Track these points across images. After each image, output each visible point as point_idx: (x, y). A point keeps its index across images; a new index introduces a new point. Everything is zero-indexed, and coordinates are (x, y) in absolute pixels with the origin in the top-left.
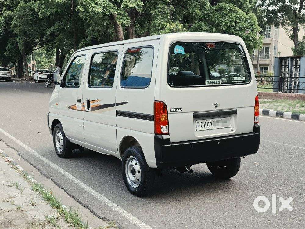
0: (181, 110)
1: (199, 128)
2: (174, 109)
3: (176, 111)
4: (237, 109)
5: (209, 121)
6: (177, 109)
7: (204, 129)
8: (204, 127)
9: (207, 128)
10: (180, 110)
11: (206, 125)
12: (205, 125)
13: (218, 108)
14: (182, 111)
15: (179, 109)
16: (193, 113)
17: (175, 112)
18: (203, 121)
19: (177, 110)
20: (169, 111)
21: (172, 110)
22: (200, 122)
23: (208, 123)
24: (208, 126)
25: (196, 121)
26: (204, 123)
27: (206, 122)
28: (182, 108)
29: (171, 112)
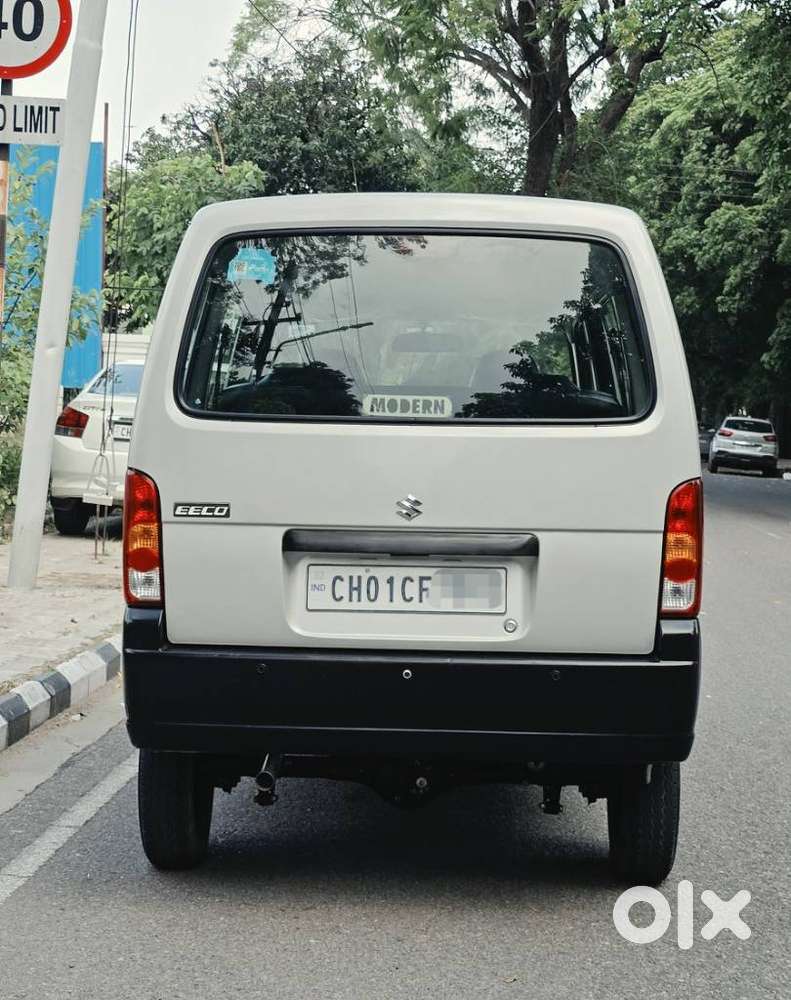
0: (221, 511)
1: (322, 599)
2: (191, 505)
3: (201, 516)
4: (539, 535)
5: (382, 574)
6: (204, 505)
7: (344, 604)
8: (346, 598)
9: (365, 604)
10: (217, 511)
11: (358, 589)
12: (351, 589)
13: (417, 522)
14: (227, 515)
15: (211, 507)
16: (284, 530)
17: (195, 519)
18: (345, 572)
19: (204, 512)
20: (166, 513)
21: (180, 508)
22: (330, 573)
23: (373, 582)
24: (372, 597)
25: (309, 566)
26: (351, 578)
27: (359, 578)
28: (227, 505)
29: (175, 515)
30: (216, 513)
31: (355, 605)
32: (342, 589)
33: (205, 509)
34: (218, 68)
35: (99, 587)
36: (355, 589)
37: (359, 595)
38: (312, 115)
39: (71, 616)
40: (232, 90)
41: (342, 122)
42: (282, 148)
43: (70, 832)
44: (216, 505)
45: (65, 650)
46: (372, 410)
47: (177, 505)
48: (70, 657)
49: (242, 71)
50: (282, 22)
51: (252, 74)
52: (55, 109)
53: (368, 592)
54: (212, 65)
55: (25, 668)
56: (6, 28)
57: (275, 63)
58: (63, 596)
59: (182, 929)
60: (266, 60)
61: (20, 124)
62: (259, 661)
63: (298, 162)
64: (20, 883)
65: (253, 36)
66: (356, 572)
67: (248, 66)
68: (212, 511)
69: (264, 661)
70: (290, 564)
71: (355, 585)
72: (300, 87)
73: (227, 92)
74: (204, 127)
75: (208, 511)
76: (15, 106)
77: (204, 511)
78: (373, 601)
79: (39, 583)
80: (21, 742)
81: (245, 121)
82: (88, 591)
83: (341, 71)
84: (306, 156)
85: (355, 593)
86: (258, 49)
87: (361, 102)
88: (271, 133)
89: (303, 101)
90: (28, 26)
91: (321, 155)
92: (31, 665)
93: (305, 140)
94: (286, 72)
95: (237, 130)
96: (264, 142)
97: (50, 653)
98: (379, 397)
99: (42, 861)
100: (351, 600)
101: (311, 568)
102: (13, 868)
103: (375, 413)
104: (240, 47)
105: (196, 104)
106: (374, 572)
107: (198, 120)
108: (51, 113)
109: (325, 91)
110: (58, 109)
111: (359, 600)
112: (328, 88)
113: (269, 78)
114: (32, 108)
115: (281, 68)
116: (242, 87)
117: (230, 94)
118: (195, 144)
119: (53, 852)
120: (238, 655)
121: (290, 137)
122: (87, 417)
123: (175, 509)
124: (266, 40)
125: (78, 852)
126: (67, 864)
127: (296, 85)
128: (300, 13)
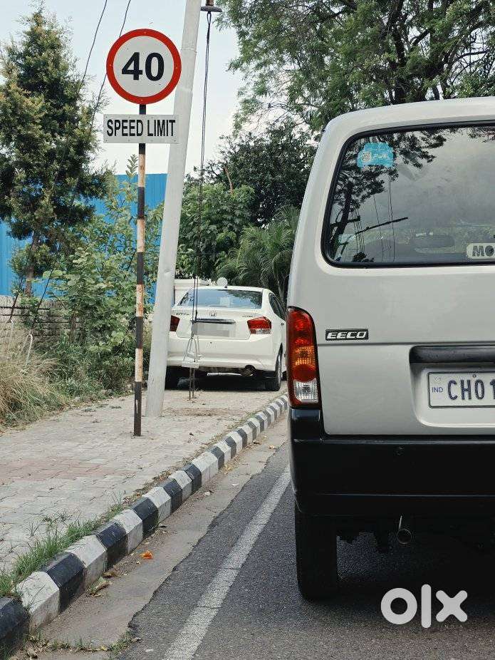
0: (361, 335)
1: (441, 398)
2: (341, 331)
3: (346, 339)
5: (486, 378)
6: (348, 331)
7: (459, 402)
8: (460, 395)
9: (475, 401)
10: (358, 336)
11: (469, 390)
12: (463, 390)
14: (367, 337)
15: (354, 332)
16: (410, 347)
18: (457, 378)
20: (320, 338)
21: (330, 334)
22: (446, 378)
23: (479, 385)
24: (480, 395)
25: (429, 374)
26: (462, 382)
27: (469, 382)
28: (366, 330)
29: (327, 340)
30: (358, 337)
31: (467, 402)
32: (456, 390)
33: (349, 334)
34: (224, 140)
35: (199, 415)
36: (467, 390)
37: (470, 394)
38: (276, 162)
39: (190, 432)
40: (232, 151)
41: (293, 165)
42: (261, 181)
43: (235, 573)
44: (358, 331)
45: (192, 451)
46: (474, 255)
47: (327, 332)
48: (197, 456)
49: (238, 141)
50: (259, 112)
51: (243, 142)
52: (173, 122)
53: (476, 392)
54: (221, 138)
55: (173, 463)
56: (142, 74)
57: (256, 135)
58: (179, 420)
59: (348, 650)
60: (250, 134)
61: (152, 131)
62: (396, 446)
63: (270, 188)
64: (214, 613)
65: (244, 120)
66: (466, 377)
67: (241, 138)
68: (355, 335)
69: (401, 446)
70: (415, 372)
71: (466, 386)
72: (269, 147)
73: (229, 152)
74: (218, 172)
75: (351, 336)
76: (148, 121)
77: (349, 336)
78: (481, 398)
79: (164, 414)
80: (179, 510)
81: (240, 167)
82: (192, 417)
83: (291, 137)
84: (274, 183)
85: (466, 394)
86: (246, 127)
87: (302, 154)
88: (253, 173)
89: (271, 155)
90: (155, 73)
91: (282, 183)
92: (176, 461)
93: (273, 176)
94: (261, 139)
95: (236, 172)
96: (251, 178)
97: (185, 453)
98: (478, 245)
99: (223, 596)
100: (463, 398)
101: (431, 376)
102: (205, 601)
103: (476, 257)
104: (238, 126)
105: (213, 160)
106: (479, 377)
107: (214, 168)
108: (170, 124)
109: (283, 149)
110: (174, 121)
111: (470, 398)
112: (284, 147)
113: (252, 144)
114: (159, 121)
115: (258, 138)
116: (238, 149)
117: (231, 153)
118: (212, 181)
119: (228, 588)
120: (381, 442)
121: (265, 174)
122: (179, 319)
123: (327, 335)
124: (251, 122)
125: (246, 588)
126: (242, 597)
127: (267, 146)
128: (270, 106)
